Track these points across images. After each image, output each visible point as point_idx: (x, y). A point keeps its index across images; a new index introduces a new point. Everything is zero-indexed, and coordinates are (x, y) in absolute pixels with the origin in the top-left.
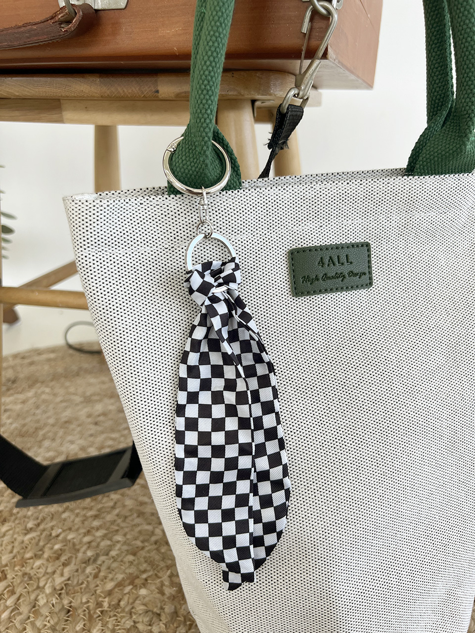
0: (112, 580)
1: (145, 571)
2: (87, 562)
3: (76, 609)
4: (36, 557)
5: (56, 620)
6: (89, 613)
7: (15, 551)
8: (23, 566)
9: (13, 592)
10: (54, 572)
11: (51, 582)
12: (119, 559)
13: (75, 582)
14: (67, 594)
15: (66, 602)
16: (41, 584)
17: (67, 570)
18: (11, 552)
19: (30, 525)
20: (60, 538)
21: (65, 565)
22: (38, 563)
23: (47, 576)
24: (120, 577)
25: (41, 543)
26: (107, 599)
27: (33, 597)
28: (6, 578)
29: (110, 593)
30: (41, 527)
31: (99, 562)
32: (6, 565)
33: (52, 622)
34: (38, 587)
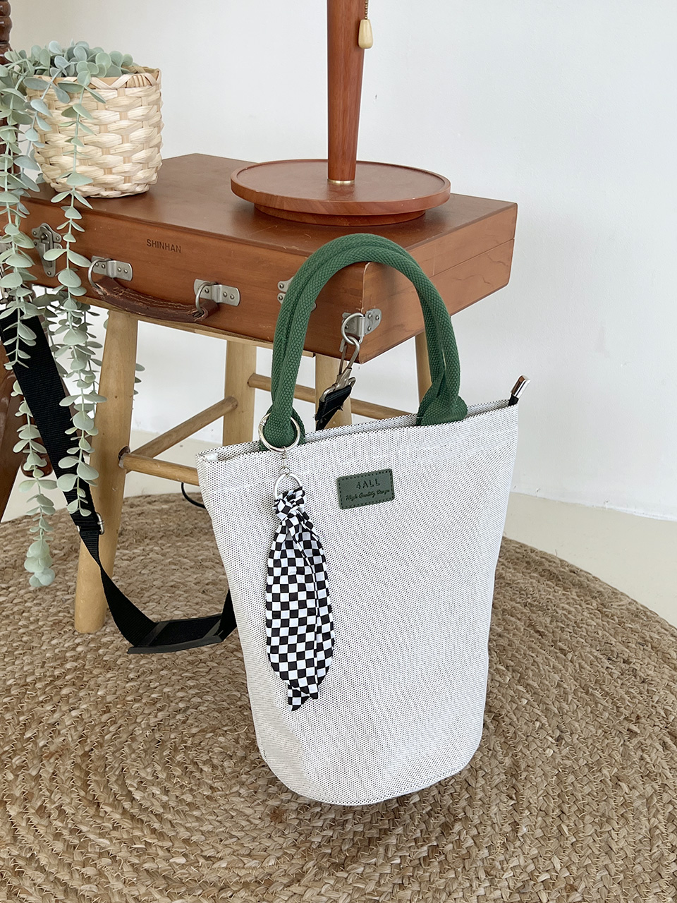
0: (197, 726)
1: (226, 725)
2: (179, 711)
3: (164, 742)
4: (135, 700)
5: (148, 746)
6: (175, 745)
7: (118, 693)
8: (124, 705)
9: (115, 722)
10: (149, 714)
11: (147, 720)
12: (206, 713)
13: (166, 724)
14: (159, 730)
15: (157, 736)
16: (138, 721)
17: (160, 715)
18: (115, 694)
19: (131, 676)
20: (157, 689)
21: (159, 710)
22: (137, 705)
23: (144, 716)
24: (205, 725)
25: (141, 691)
26: (190, 739)
27: (131, 728)
28: (109, 712)
29: (194, 735)
30: (141, 679)
31: (188, 713)
32: (110, 703)
33: (145, 747)
34: (135, 722)
